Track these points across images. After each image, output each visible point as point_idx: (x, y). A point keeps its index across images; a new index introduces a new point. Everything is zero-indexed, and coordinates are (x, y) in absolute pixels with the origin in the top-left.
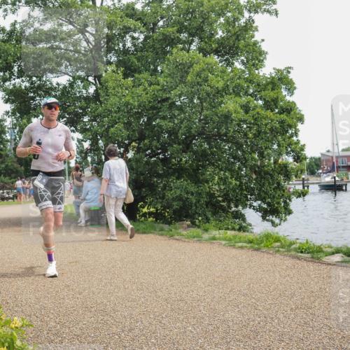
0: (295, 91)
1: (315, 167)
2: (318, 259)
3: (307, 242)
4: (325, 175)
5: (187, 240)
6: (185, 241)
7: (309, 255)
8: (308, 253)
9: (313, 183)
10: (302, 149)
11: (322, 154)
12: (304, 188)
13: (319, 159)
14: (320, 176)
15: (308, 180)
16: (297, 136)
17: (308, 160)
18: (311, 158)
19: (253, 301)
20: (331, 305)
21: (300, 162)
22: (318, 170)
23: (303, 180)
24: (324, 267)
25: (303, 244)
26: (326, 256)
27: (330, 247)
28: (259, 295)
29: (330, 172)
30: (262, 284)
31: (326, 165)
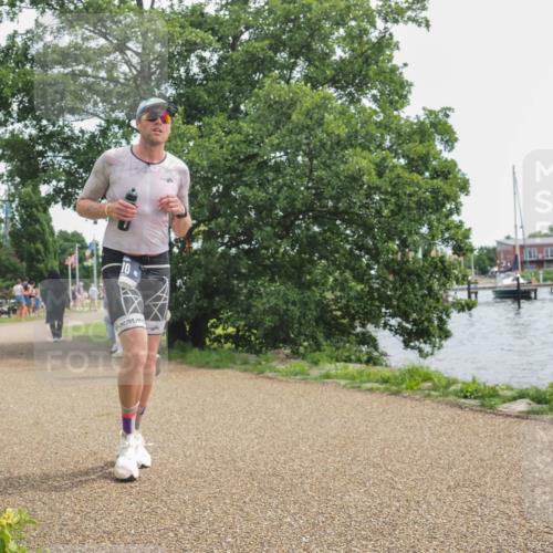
0: (456, 144)
1: (487, 262)
2: (491, 407)
3: (474, 381)
4: (502, 275)
5: (284, 379)
6: (282, 381)
7: (477, 402)
8: (475, 398)
9: (484, 288)
10: (467, 235)
11: (498, 243)
12: (469, 297)
13: (494, 249)
14: (495, 277)
15: (476, 283)
16: (458, 214)
17: (476, 253)
18: (481, 249)
19: (389, 475)
20: (511, 481)
21: (464, 254)
22: (492, 267)
23: (469, 283)
24: (501, 420)
25: (468, 384)
26: (504, 402)
27: (509, 388)
28: (398, 466)
29: (510, 270)
30: (403, 449)
31: (505, 259)
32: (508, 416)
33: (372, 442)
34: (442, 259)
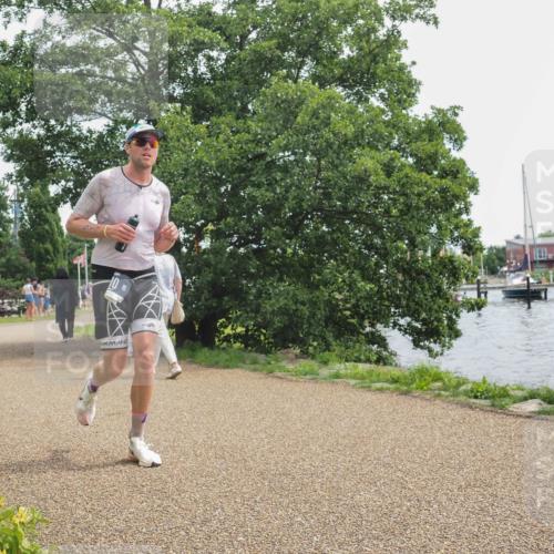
0: (464, 143)
1: (497, 262)
2: (502, 407)
3: (484, 381)
4: (512, 275)
5: (294, 378)
6: (291, 381)
7: (488, 402)
8: (486, 398)
9: (494, 288)
10: (476, 233)
11: (508, 242)
12: (479, 296)
13: (504, 249)
14: (504, 277)
15: (485, 283)
16: (467, 214)
17: (485, 252)
18: (491, 248)
19: (400, 474)
20: (522, 481)
21: (473, 254)
22: (501, 266)
23: (479, 282)
24: (511, 420)
25: (479, 384)
26: (514, 402)
27: (520, 388)
29: (520, 270)
30: (413, 448)
31: (515, 258)
32: (520, 416)
33: (382, 441)
34: (451, 260)
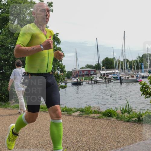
0: (60, 43)
2: (70, 114)
3: (66, 107)
4: (74, 79)
5: (13, 109)
6: (12, 110)
7: (66, 113)
8: (66, 112)
9: (69, 82)
10: (64, 67)
11: (73, 70)
12: (65, 85)
13: (72, 72)
14: (72, 79)
15: (67, 81)
18: (68, 72)
19: (42, 134)
20: (75, 133)
21: (63, 73)
22: (71, 76)
23: (65, 81)
24: (72, 117)
25: (64, 108)
26: (73, 112)
27: (75, 109)
28: (45, 131)
29: (76, 77)
30: (46, 127)
31: (74, 74)
32: (75, 116)
33: (37, 125)
34: (57, 74)
